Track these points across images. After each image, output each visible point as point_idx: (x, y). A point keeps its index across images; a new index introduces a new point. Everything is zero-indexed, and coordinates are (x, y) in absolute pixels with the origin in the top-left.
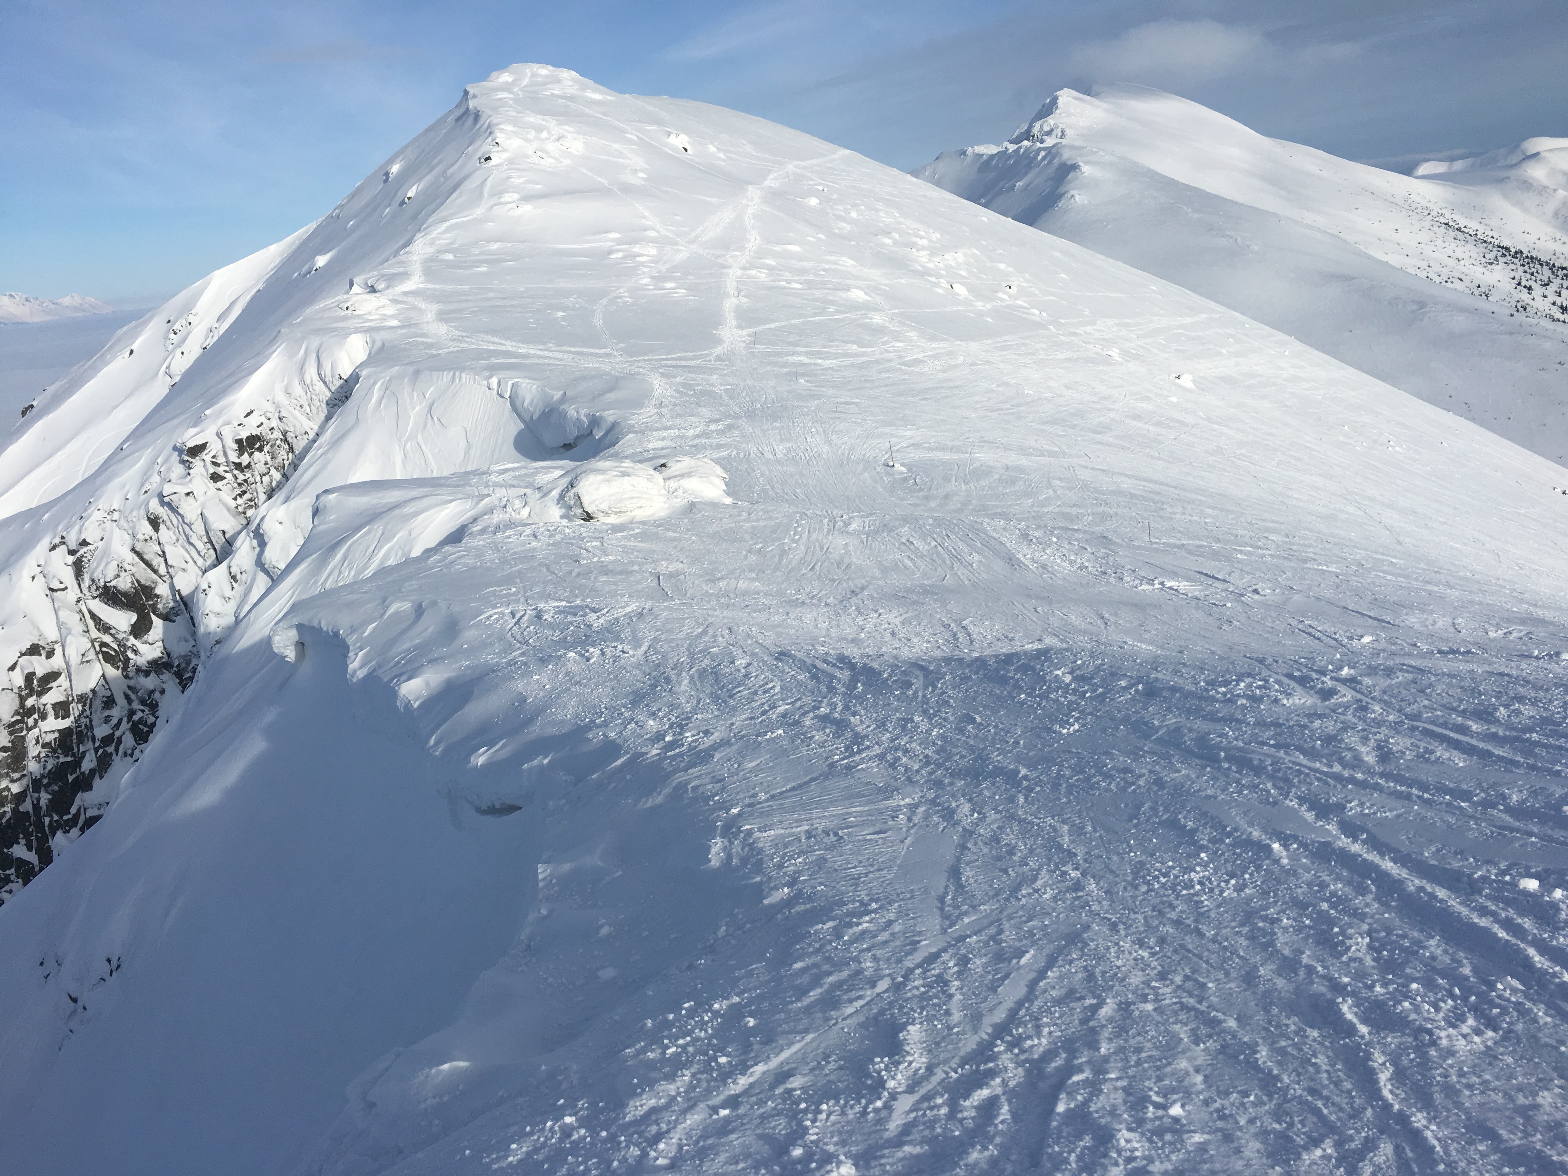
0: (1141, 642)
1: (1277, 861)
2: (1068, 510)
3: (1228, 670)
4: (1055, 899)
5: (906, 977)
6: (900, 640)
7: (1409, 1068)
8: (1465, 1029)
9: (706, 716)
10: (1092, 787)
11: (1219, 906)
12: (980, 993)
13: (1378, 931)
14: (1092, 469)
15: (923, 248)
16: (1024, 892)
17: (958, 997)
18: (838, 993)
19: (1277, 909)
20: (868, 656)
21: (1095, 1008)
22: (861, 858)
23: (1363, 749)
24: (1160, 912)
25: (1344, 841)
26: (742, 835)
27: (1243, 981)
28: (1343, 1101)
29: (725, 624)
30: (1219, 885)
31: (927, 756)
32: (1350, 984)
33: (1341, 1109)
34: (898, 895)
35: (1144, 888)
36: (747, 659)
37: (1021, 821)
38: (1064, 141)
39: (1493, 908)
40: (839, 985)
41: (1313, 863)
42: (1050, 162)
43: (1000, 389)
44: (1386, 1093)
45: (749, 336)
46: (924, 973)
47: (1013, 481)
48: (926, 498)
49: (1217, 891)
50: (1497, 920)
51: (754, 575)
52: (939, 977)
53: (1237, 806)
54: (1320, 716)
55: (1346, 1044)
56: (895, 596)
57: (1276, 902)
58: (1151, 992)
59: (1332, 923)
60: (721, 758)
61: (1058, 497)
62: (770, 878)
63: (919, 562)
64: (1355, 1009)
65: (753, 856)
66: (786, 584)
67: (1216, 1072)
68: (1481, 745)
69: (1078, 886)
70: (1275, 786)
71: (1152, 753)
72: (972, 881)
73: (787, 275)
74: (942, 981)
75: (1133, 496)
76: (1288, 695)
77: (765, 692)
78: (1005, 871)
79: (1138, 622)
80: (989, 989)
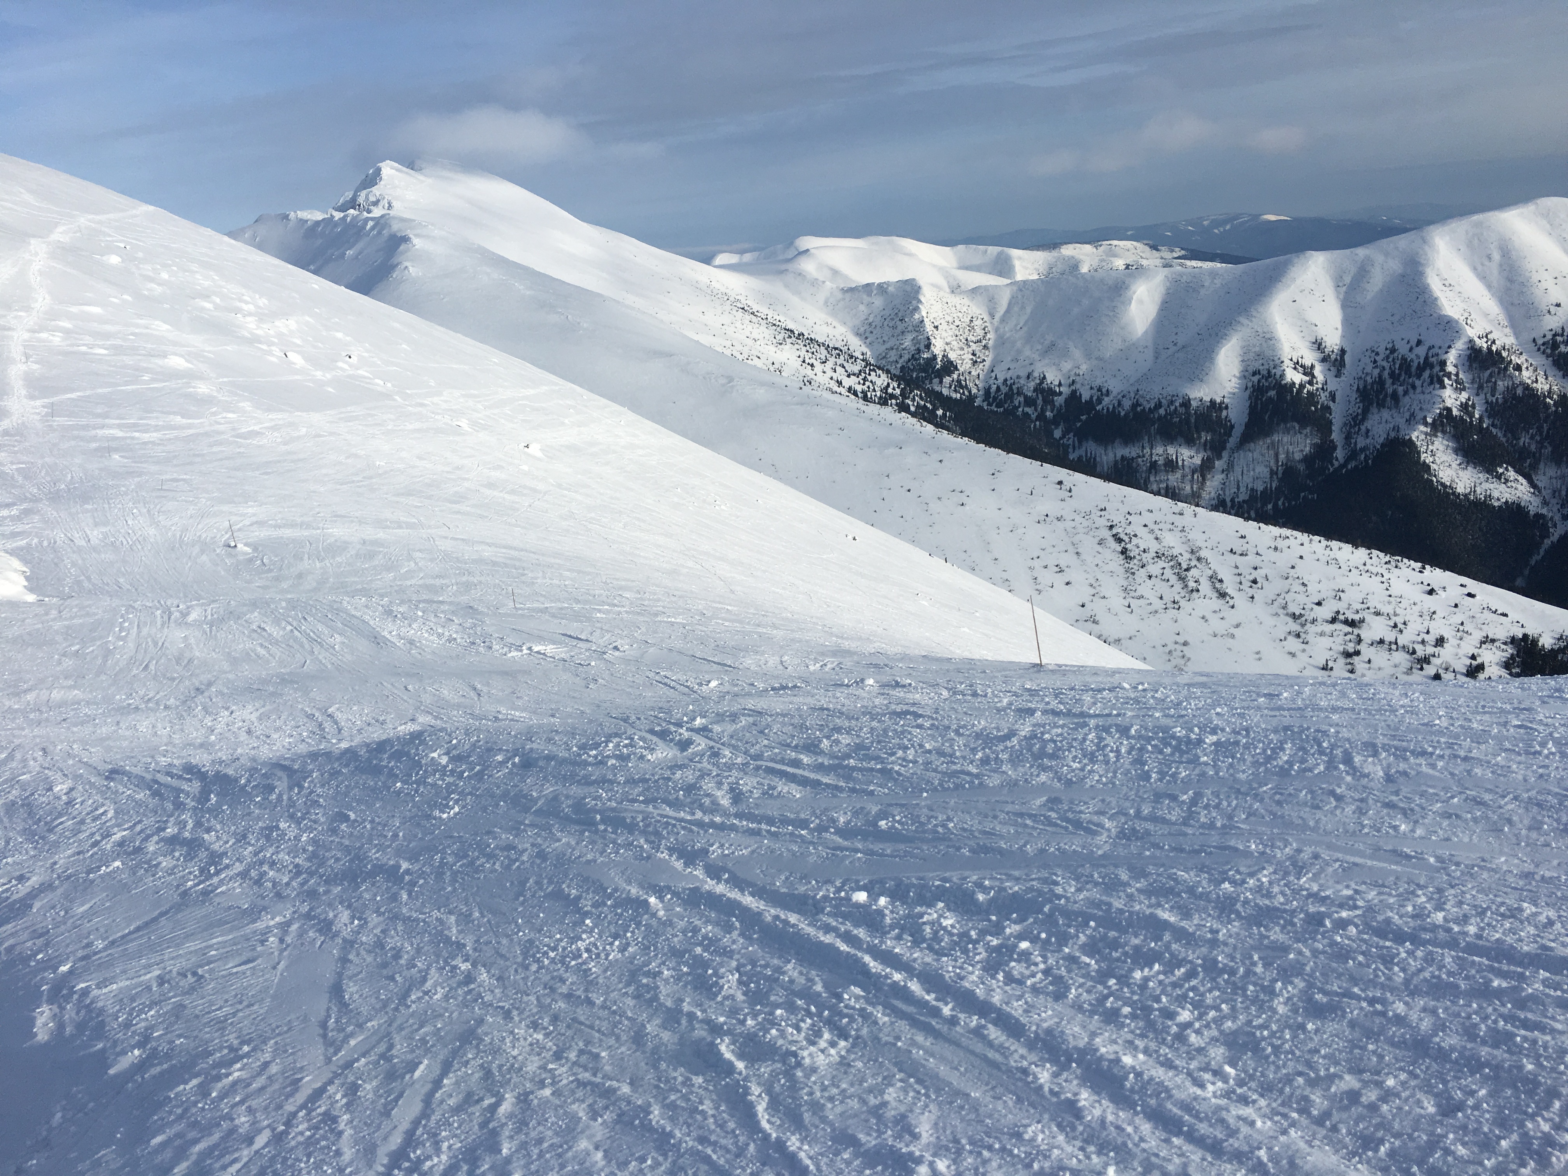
0: (515, 710)
1: (654, 915)
2: (433, 582)
3: (597, 732)
4: (446, 997)
5: (288, 1124)
6: (258, 738)
7: (782, 1093)
8: (823, 1044)
9: (18, 858)
10: (477, 871)
11: (605, 971)
12: (372, 1122)
13: (744, 965)
14: (452, 539)
15: (250, 314)
16: (413, 997)
17: (349, 1132)
18: (208, 1162)
19: (658, 961)
20: (221, 762)
21: (494, 1108)
22: (226, 997)
23: (719, 794)
24: (550, 988)
25: (710, 885)
26: (76, 997)
27: (633, 1043)
28: (728, 1142)
29: (37, 745)
30: (604, 948)
31: (297, 866)
32: (725, 1023)
33: (728, 1151)
34: (273, 1030)
35: (534, 967)
36: (69, 784)
37: (407, 920)
38: (392, 213)
39: (834, 924)
40: (210, 1151)
41: (686, 910)
42: (379, 233)
43: (349, 461)
44: (765, 1125)
45: (43, 407)
46: (308, 1114)
47: (371, 556)
48: (277, 579)
49: (603, 956)
50: (839, 936)
51: (71, 682)
52: (326, 1114)
53: (615, 866)
54: (680, 767)
55: (727, 1083)
56: (249, 690)
57: (656, 955)
58: (549, 1075)
59: (706, 965)
60: (41, 908)
61: (421, 569)
62: (115, 1043)
63: (273, 649)
64: (732, 1047)
65: (92, 1019)
66: (113, 688)
67: (615, 1145)
68: (812, 776)
69: (469, 979)
70: (646, 841)
71: (532, 825)
72: (356, 996)
73: (88, 340)
74: (330, 1118)
75: (494, 564)
76: (652, 750)
77: (95, 819)
78: (392, 978)
79: (510, 690)
80: (382, 1114)
